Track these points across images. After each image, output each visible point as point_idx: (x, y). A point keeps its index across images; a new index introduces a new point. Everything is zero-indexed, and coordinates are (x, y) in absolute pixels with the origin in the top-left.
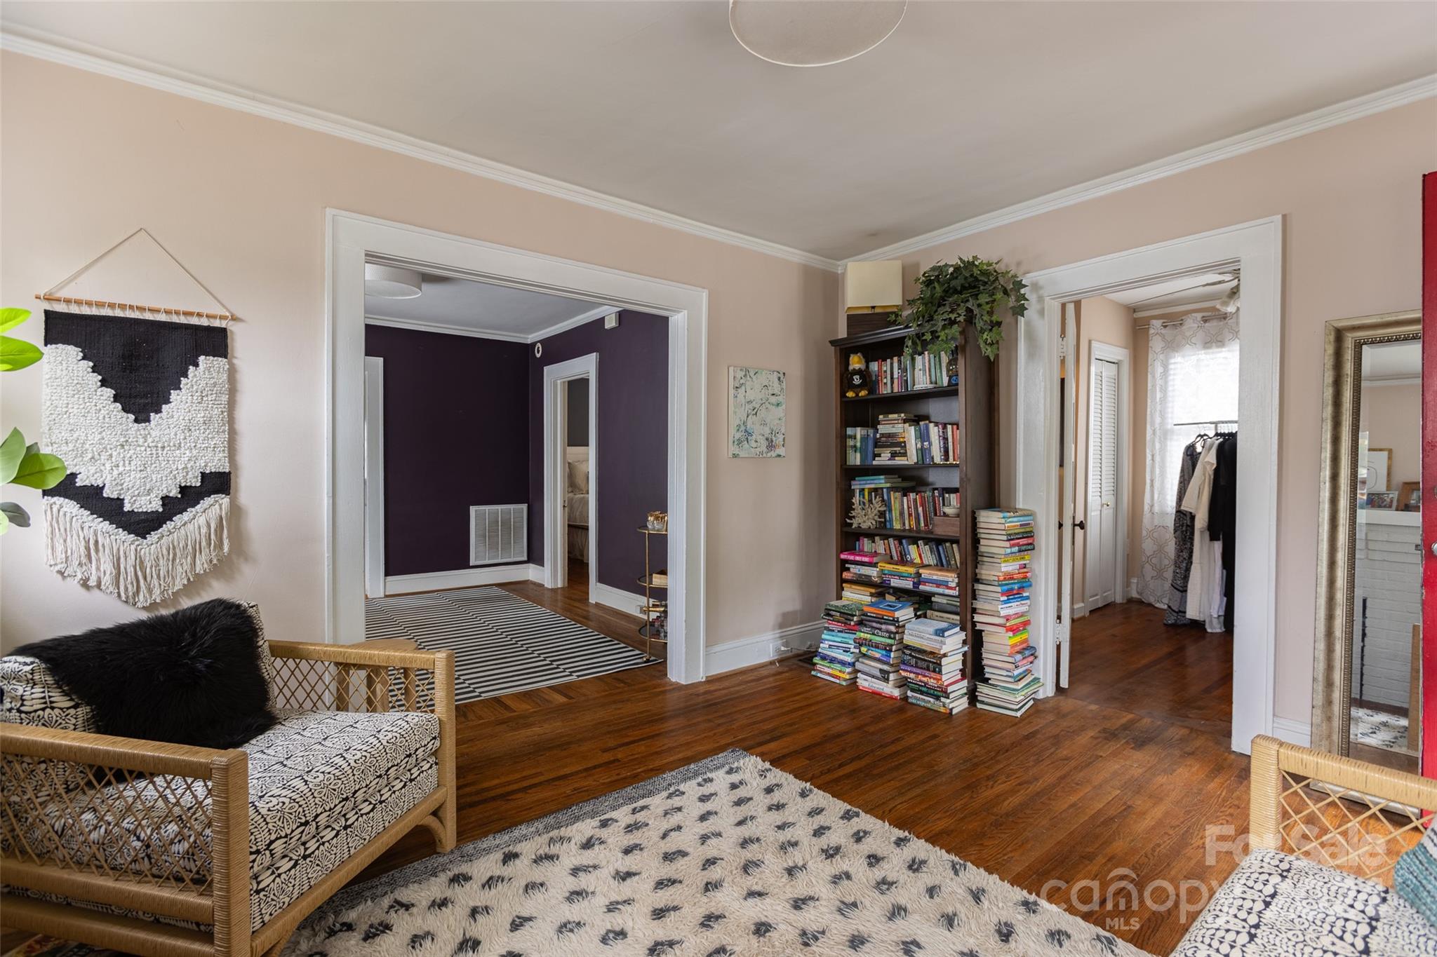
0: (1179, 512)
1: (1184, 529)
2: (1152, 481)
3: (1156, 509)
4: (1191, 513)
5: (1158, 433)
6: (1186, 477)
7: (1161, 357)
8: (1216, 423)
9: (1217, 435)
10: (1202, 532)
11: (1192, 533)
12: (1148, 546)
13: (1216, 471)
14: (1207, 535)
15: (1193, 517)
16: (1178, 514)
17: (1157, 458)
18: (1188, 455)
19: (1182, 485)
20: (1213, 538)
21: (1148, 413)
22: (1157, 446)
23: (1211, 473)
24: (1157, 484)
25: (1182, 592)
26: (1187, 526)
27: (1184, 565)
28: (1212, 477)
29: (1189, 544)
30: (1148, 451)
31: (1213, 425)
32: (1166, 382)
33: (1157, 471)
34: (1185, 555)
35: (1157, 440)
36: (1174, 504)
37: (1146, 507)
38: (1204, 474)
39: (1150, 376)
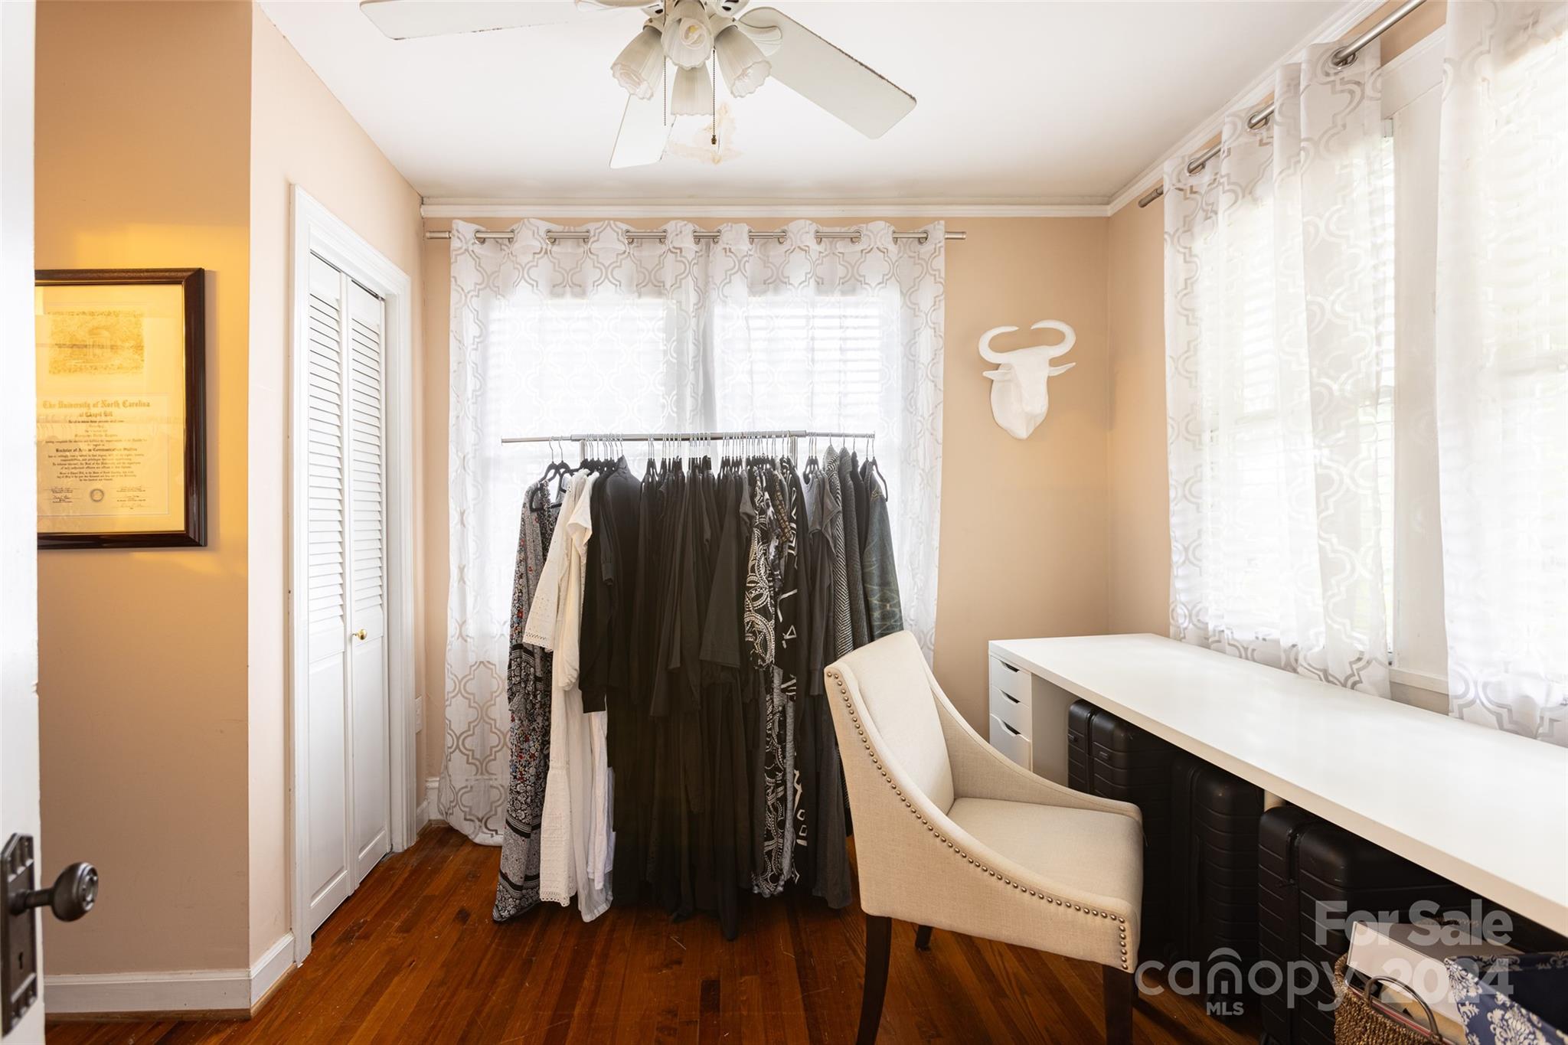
0: (518, 647)
1: (530, 688)
2: (462, 569)
3: (471, 629)
4: (543, 649)
5: (471, 464)
6: (531, 562)
7: (475, 303)
8: (582, 440)
9: (585, 464)
10: (567, 694)
11: (548, 693)
12: (457, 714)
13: (593, 545)
14: (577, 696)
15: (547, 657)
16: (517, 653)
17: (471, 519)
18: (532, 510)
19: (523, 581)
20: (589, 706)
21: (452, 421)
22: (471, 493)
23: (582, 550)
24: (471, 575)
25: (527, 836)
26: (537, 679)
27: (532, 771)
28: (584, 561)
29: (540, 719)
30: (452, 505)
31: (578, 445)
32: (485, 359)
33: (471, 546)
34: (533, 746)
35: (469, 481)
36: (507, 630)
37: (452, 629)
38: (568, 555)
39: (453, 344)
